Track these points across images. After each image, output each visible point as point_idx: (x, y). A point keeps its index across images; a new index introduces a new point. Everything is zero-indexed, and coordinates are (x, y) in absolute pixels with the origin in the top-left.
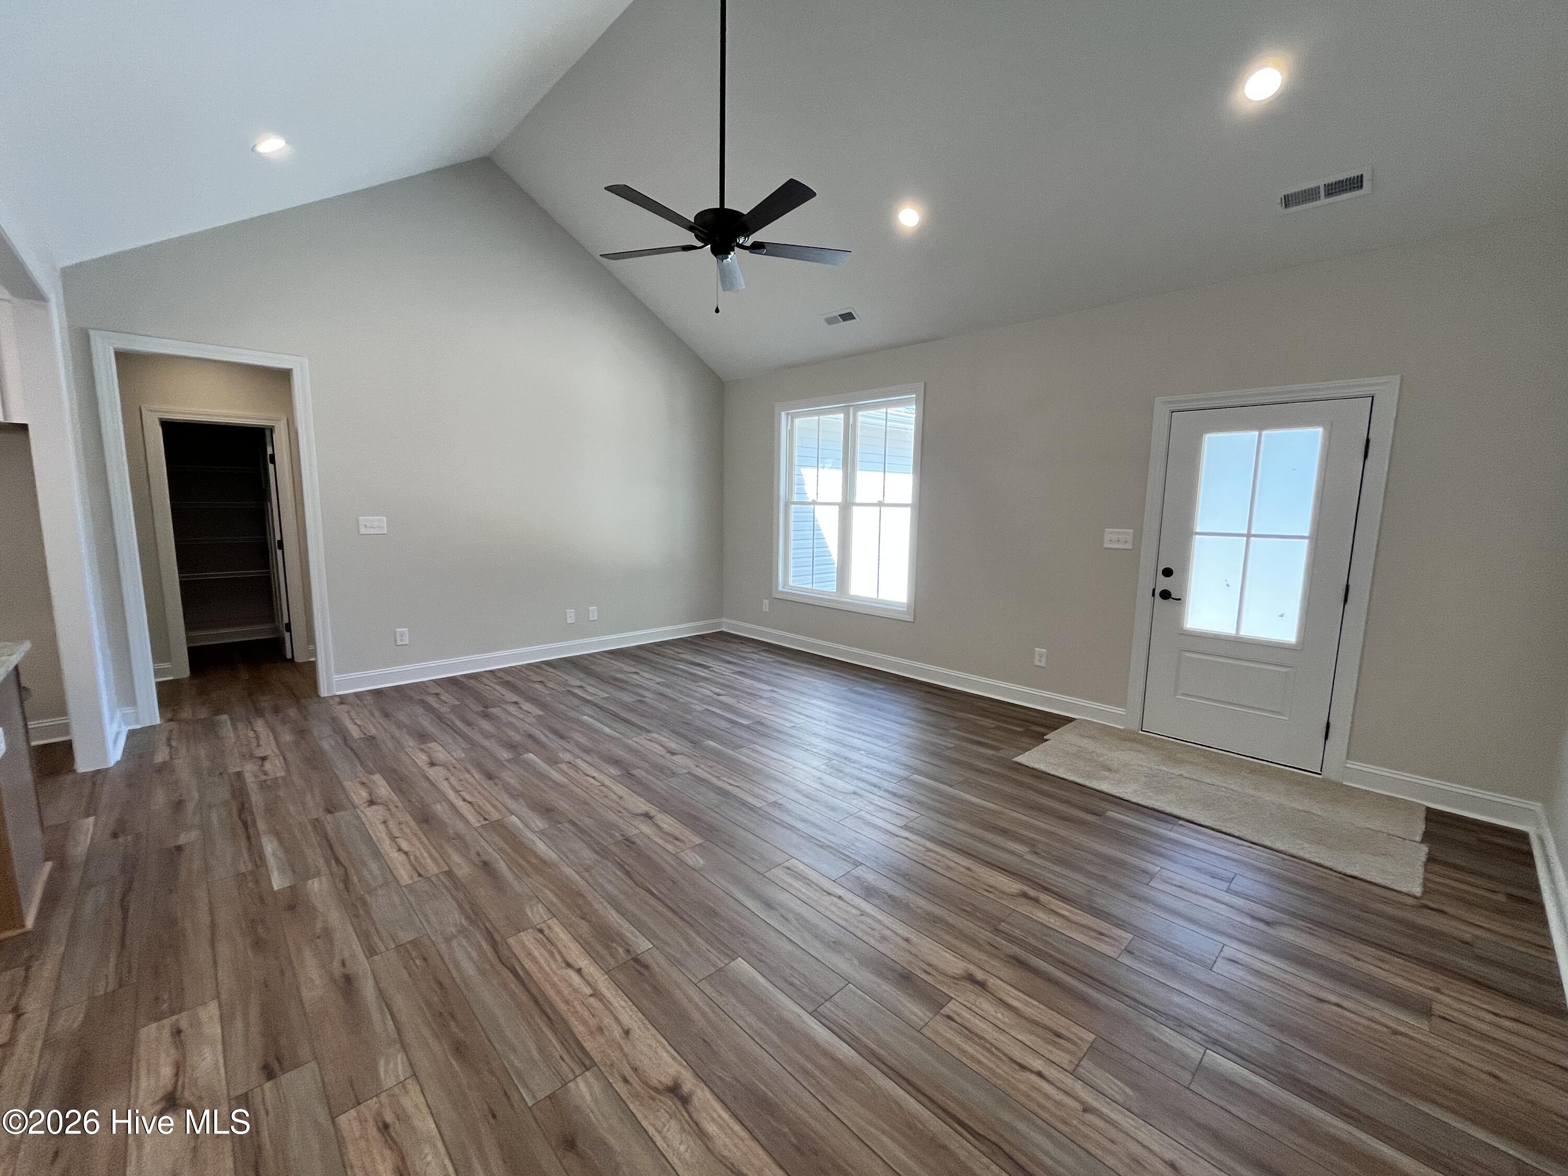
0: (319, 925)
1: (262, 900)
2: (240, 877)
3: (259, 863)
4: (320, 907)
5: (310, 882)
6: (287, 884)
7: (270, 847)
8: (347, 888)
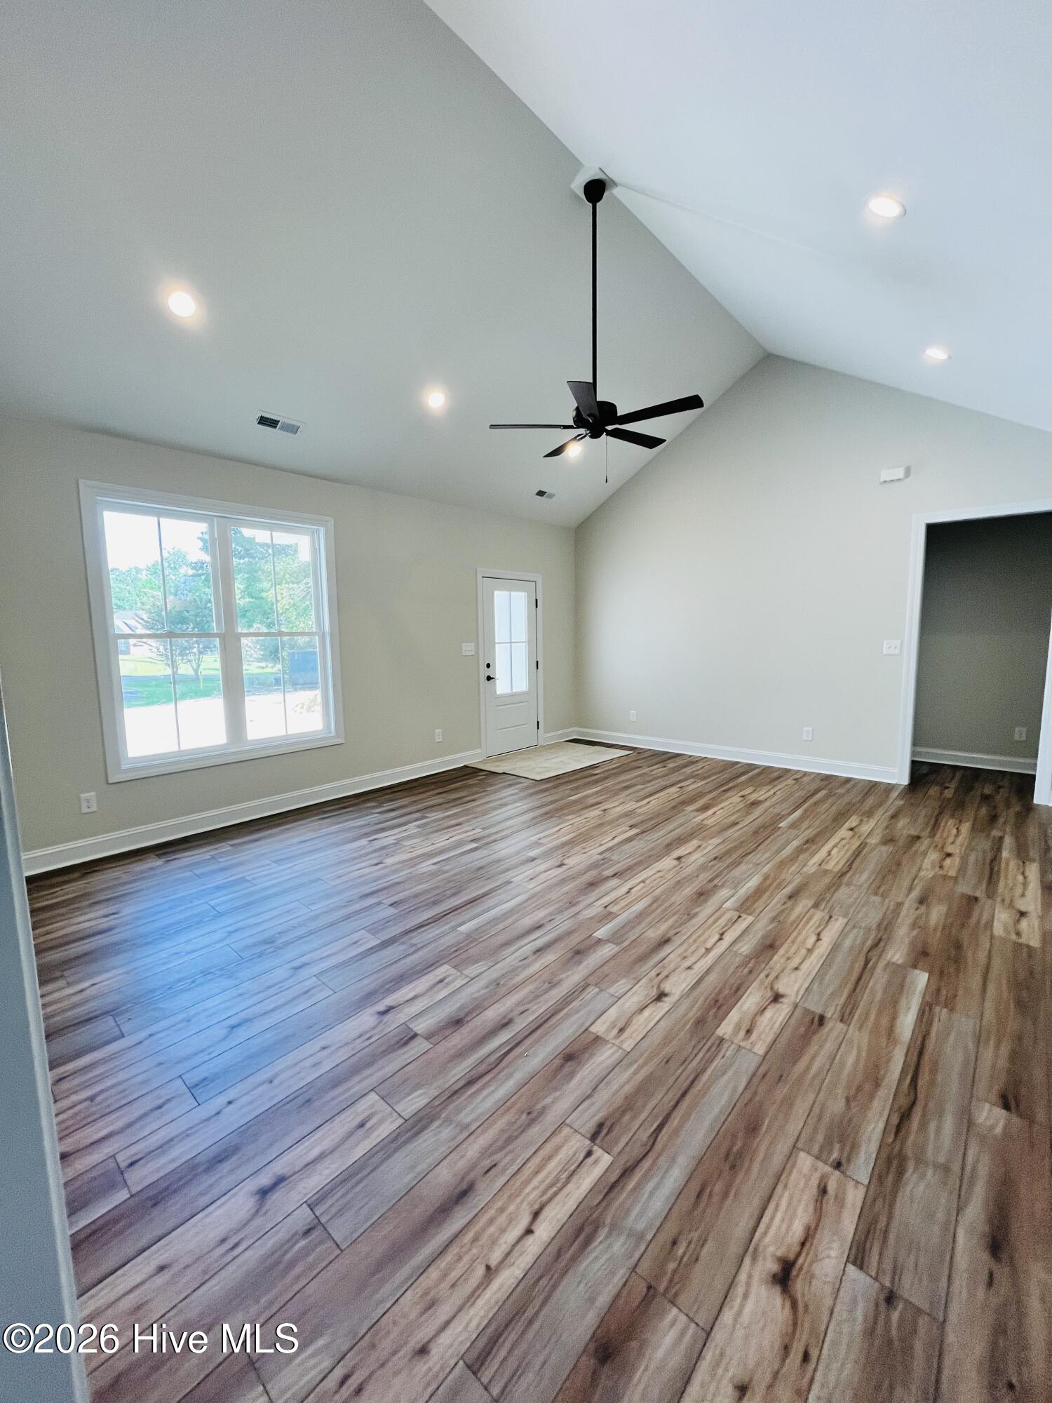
0: (915, 933)
1: (942, 973)
2: (950, 1004)
3: (927, 1008)
4: (907, 941)
5: (900, 962)
6: (917, 972)
7: (907, 1022)
8: (880, 940)
